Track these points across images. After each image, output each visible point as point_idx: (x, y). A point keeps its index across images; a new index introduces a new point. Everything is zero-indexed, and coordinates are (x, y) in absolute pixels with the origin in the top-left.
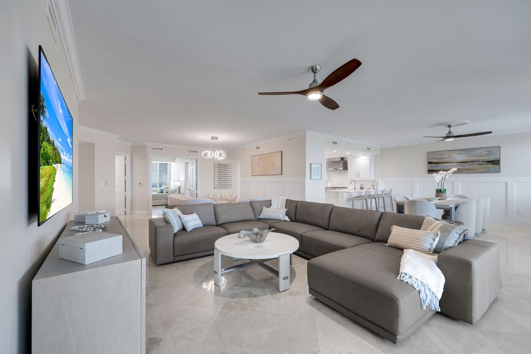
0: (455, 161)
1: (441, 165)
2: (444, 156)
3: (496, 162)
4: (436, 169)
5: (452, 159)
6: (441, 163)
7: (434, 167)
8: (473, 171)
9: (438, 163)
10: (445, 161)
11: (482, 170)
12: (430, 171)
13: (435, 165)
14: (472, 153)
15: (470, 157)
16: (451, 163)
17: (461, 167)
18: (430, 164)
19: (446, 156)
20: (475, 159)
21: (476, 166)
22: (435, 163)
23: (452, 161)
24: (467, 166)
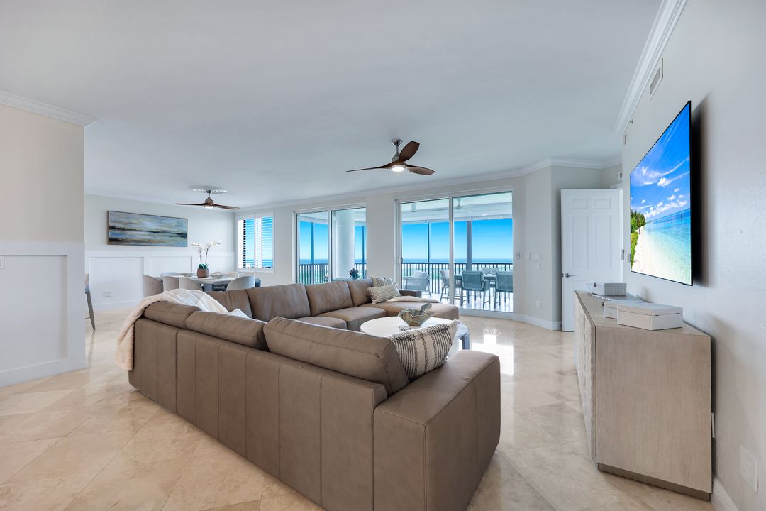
0: (146, 229)
1: (129, 233)
2: (132, 221)
3: (184, 235)
4: (120, 237)
5: (142, 226)
6: (128, 230)
7: (117, 235)
8: (163, 244)
9: (123, 229)
10: (134, 228)
11: (173, 243)
12: (112, 241)
13: (119, 232)
14: (163, 221)
15: (162, 226)
16: (140, 231)
17: (153, 238)
18: (111, 230)
19: (135, 221)
20: (166, 229)
21: (166, 238)
22: (119, 229)
23: (142, 229)
24: (159, 237)
